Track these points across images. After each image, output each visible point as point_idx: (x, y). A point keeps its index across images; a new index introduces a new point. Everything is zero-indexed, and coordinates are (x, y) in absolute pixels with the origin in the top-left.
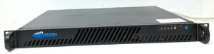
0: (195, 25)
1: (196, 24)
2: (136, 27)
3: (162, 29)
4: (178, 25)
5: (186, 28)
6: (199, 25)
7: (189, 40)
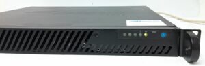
0: (178, 32)
1: (180, 30)
2: (85, 31)
3: (125, 35)
4: (150, 30)
5: (163, 35)
6: (185, 31)
7: (167, 54)
